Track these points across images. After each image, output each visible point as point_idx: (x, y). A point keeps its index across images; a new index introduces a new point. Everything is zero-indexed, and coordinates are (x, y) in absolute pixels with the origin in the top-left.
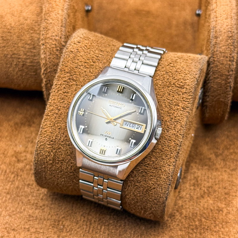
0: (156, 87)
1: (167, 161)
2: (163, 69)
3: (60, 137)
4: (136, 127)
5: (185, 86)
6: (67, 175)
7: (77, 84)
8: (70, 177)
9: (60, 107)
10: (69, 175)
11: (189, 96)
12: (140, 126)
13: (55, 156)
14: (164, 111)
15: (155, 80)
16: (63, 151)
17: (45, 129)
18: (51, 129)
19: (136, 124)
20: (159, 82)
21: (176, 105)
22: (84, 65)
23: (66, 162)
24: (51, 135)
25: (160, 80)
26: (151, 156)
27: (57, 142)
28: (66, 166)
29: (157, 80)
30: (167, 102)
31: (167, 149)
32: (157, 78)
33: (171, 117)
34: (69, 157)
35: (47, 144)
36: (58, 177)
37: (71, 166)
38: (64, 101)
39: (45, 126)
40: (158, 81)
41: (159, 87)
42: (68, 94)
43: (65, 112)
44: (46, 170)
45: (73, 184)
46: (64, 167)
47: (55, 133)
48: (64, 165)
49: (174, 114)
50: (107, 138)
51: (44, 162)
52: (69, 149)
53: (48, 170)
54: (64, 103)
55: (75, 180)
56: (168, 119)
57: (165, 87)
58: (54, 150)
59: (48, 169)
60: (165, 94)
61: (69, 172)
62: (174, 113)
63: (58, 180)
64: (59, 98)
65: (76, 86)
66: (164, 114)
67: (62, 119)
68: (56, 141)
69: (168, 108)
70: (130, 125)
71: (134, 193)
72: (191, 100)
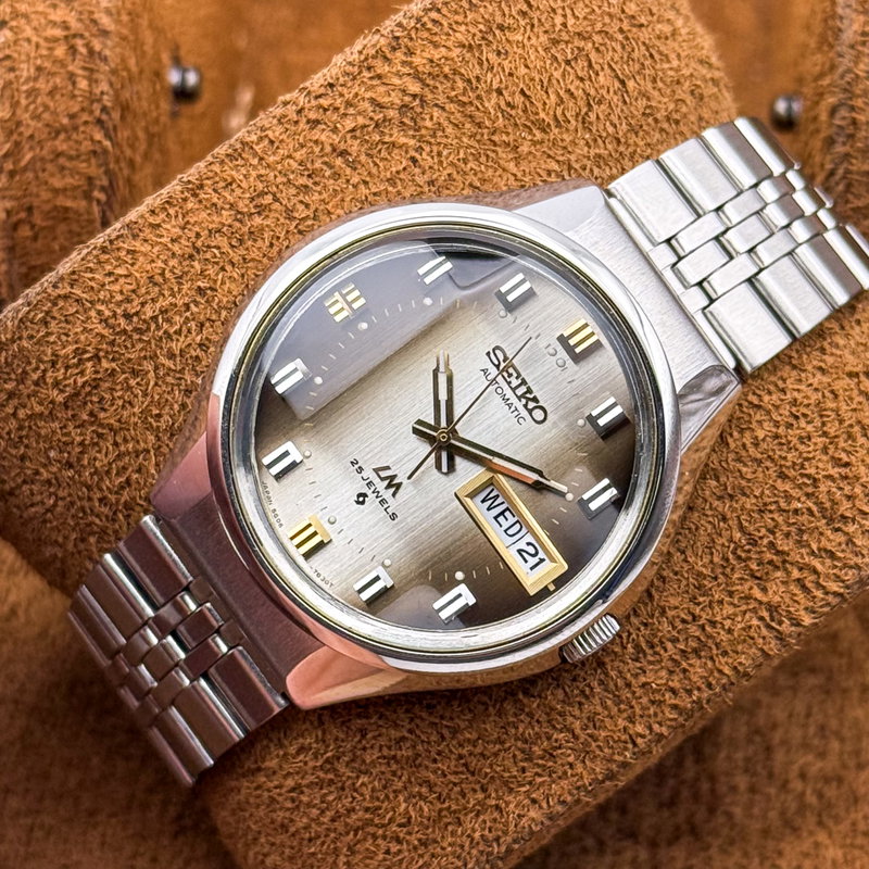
0: (731, 435)
1: (540, 775)
2: (819, 375)
3: (177, 327)
4: (522, 545)
5: (851, 528)
6: (80, 499)
7: (418, 156)
8: (84, 512)
9: (276, 199)
10: (86, 504)
11: (838, 578)
12: (541, 555)
13: (95, 387)
14: (686, 560)
15: (751, 403)
16: (145, 395)
17: (138, 245)
18: (165, 262)
19: (531, 530)
20: (760, 422)
21: (753, 576)
22: (510, 99)
23: (122, 448)
24: (143, 290)
25: (771, 419)
26: (491, 709)
27: (149, 342)
28: (110, 464)
29: (759, 407)
30: (726, 534)
31: (578, 731)
32: (766, 398)
33: (697, 611)
34: (151, 438)
35: (99, 313)
36: (37, 473)
37: (128, 482)
38: (306, 187)
39: (147, 231)
40: (758, 417)
41: (744, 445)
42: (348, 171)
43: (278, 238)
44: (10, 410)
45: (75, 545)
46: (95, 459)
47: (166, 293)
48: (99, 452)
49: (717, 609)
50: (371, 496)
51: (25, 372)
52: (176, 407)
53: (14, 415)
54: (301, 197)
55: (98, 542)
56: (676, 608)
57: (769, 464)
58: (113, 360)
59: (22, 413)
60: (744, 494)
61: (99, 495)
62: (721, 602)
63: (25, 482)
64: (298, 155)
65: (404, 164)
66: (676, 574)
67: (244, 259)
68: (148, 329)
69: (711, 562)
70: (502, 513)
71: (302, 792)
72: (830, 598)
